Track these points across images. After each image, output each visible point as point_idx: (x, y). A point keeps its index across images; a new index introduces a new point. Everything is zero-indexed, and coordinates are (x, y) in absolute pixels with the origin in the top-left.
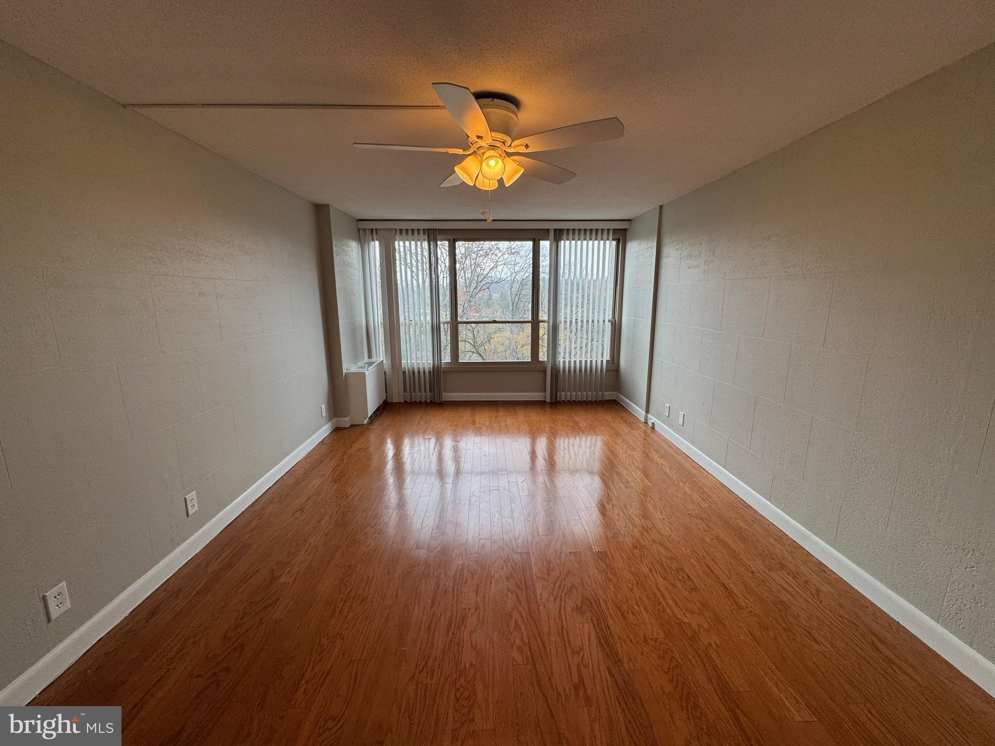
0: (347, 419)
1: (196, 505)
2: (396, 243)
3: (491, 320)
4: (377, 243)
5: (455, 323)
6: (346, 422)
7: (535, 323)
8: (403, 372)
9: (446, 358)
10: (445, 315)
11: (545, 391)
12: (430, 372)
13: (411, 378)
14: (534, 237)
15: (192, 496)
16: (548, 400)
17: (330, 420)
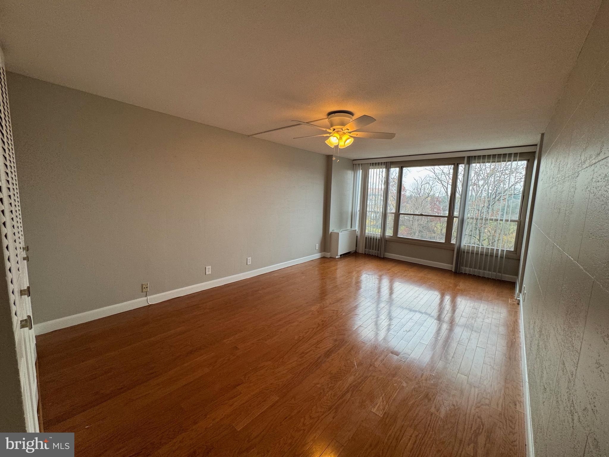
0: (329, 254)
1: (250, 262)
2: (370, 170)
3: (420, 214)
4: (361, 171)
5: (397, 215)
6: (328, 255)
7: (450, 218)
8: (366, 238)
9: (389, 233)
10: (392, 208)
11: (452, 264)
12: (379, 240)
13: (370, 241)
14: (454, 163)
15: (250, 258)
16: (453, 270)
17: (321, 252)
